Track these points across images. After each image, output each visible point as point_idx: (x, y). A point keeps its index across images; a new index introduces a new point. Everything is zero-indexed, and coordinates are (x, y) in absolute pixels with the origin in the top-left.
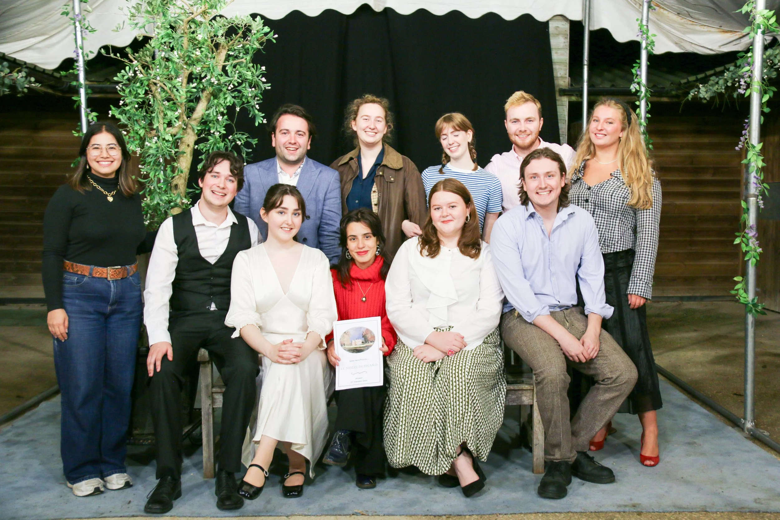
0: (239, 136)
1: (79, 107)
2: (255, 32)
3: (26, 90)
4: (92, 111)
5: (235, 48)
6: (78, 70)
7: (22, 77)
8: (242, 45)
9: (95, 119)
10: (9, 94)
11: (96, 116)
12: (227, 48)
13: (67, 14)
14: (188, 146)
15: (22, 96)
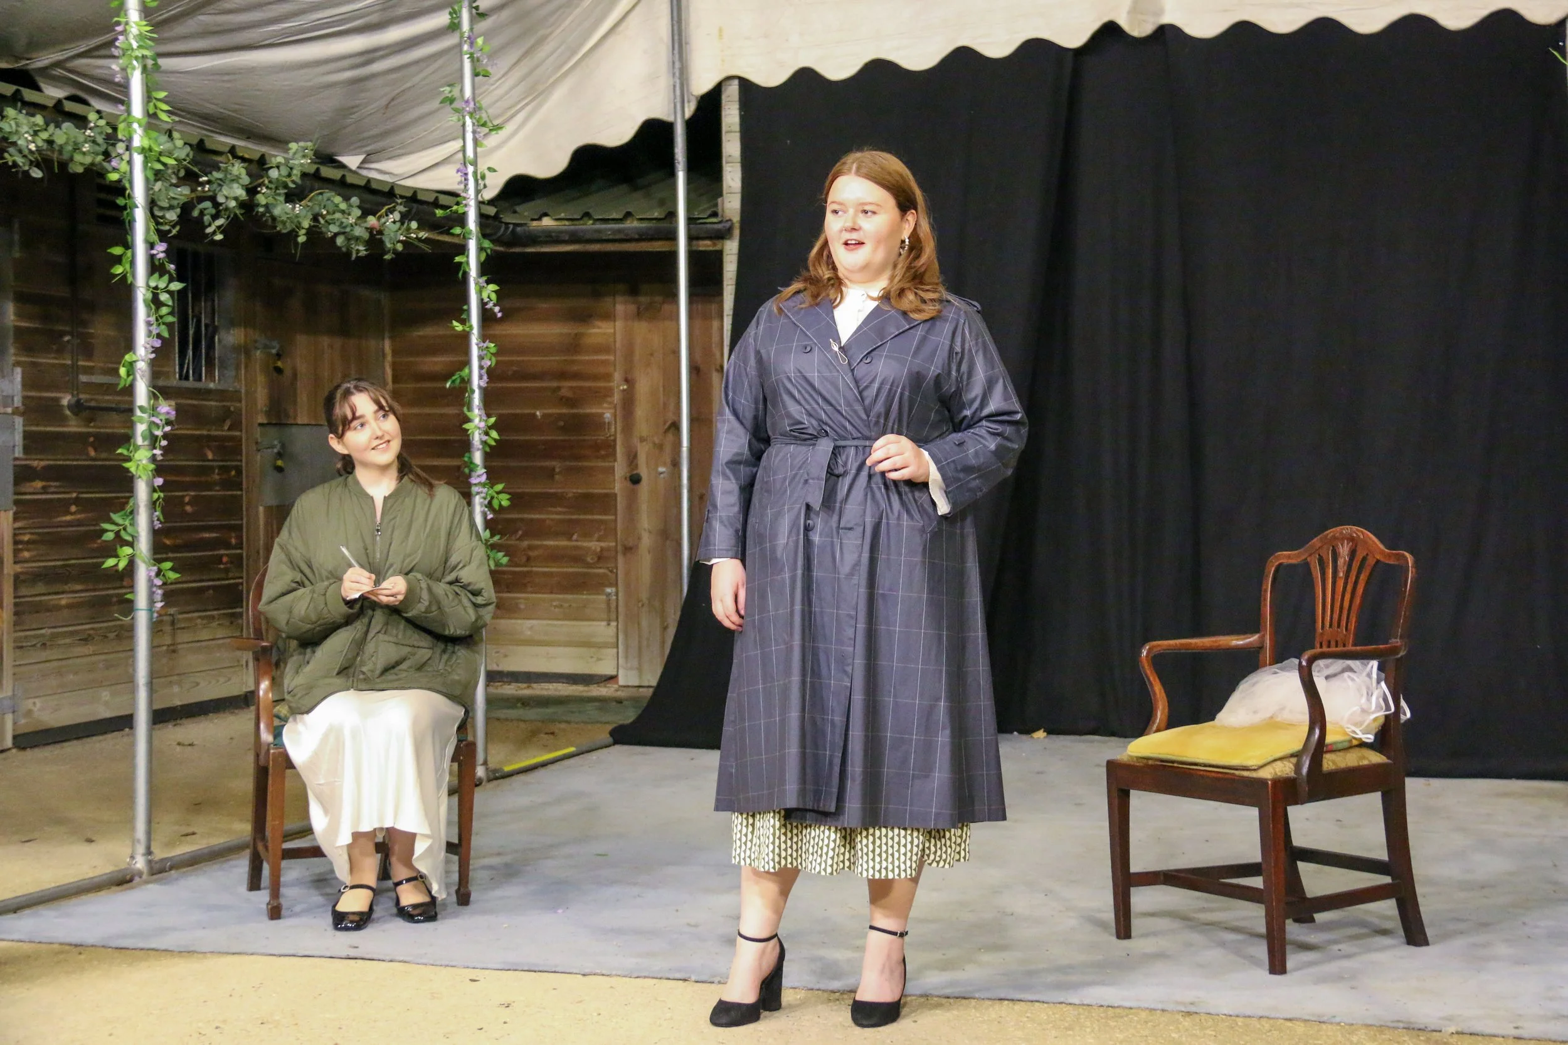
3: (400, 247)
4: (488, 282)
6: (466, 205)
7: (394, 222)
9: (494, 297)
11: (495, 292)
13: (452, 101)
15: (393, 259)
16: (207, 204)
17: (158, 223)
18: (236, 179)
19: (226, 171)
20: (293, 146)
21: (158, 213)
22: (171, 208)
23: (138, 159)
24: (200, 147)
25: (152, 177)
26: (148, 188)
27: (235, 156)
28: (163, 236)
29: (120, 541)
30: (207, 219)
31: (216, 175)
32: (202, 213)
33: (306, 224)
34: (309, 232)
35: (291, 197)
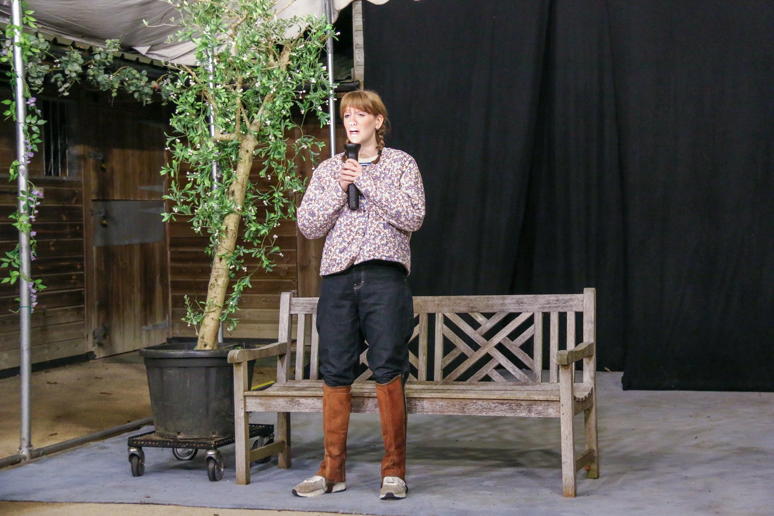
0: (306, 139)
2: (315, 31)
5: (297, 49)
8: (303, 45)
10: (152, 104)
12: (290, 49)
14: (247, 151)
16: (59, 75)
17: (30, 86)
18: (76, 61)
19: (70, 56)
20: (108, 41)
21: (31, 80)
22: (38, 77)
23: (18, 50)
24: (54, 43)
25: (26, 60)
26: (24, 67)
27: (75, 48)
28: (33, 93)
29: (11, 268)
30: (59, 83)
31: (64, 58)
32: (56, 80)
33: (117, 86)
34: (119, 90)
35: (108, 70)
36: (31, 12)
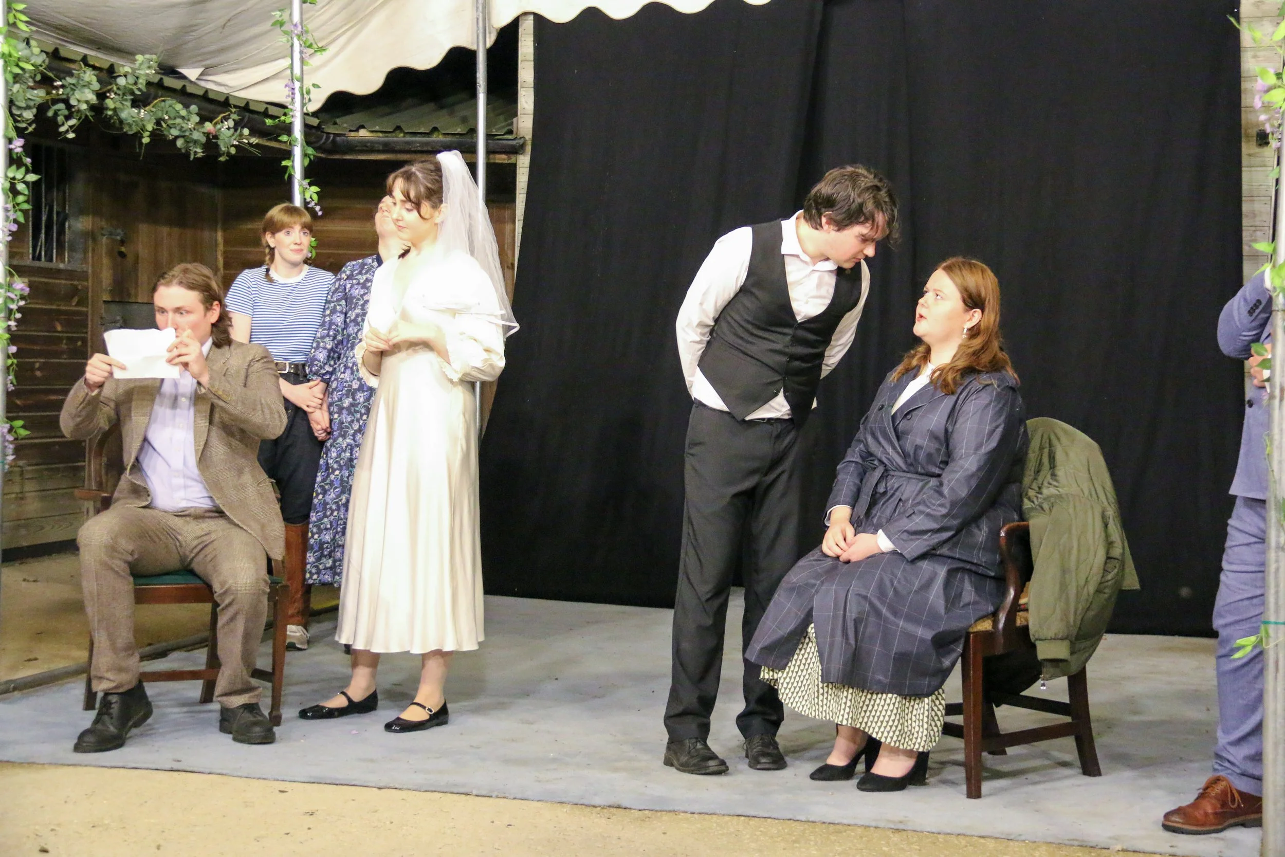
1: (291, 177)
3: (233, 150)
4: (310, 184)
6: (292, 116)
7: (229, 129)
9: (315, 197)
10: (203, 157)
11: (317, 193)
13: (282, 24)
15: (227, 160)
16: (61, 106)
17: (15, 121)
18: (88, 85)
19: (78, 78)
20: (140, 58)
21: (16, 112)
22: (28, 108)
24: (55, 55)
26: (7, 89)
27: (87, 65)
28: (20, 132)
30: (60, 119)
31: (70, 80)
32: (56, 114)
33: (150, 127)
34: (153, 134)
35: (137, 103)
36: (21, 7)
